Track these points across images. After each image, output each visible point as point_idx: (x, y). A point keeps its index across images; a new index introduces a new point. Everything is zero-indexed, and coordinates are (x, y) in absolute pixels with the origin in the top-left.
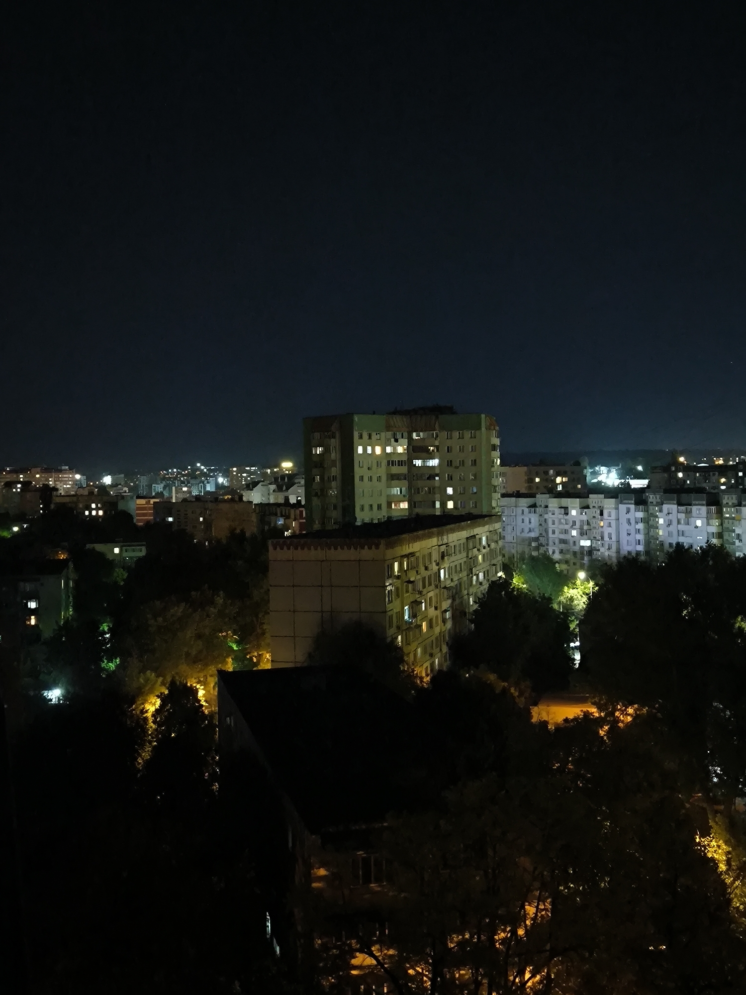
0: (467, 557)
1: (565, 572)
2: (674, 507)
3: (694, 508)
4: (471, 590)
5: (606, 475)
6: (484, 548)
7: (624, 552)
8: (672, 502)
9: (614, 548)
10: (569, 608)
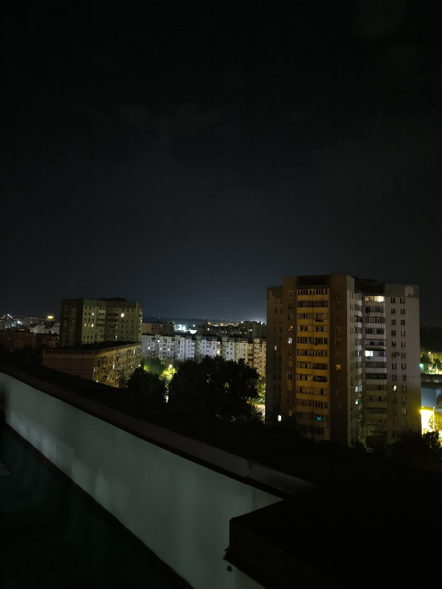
0: (127, 358)
1: (164, 365)
2: (206, 341)
3: (213, 342)
4: (128, 372)
5: (182, 328)
6: (134, 355)
7: (187, 358)
8: (205, 339)
9: (183, 356)
10: (165, 379)
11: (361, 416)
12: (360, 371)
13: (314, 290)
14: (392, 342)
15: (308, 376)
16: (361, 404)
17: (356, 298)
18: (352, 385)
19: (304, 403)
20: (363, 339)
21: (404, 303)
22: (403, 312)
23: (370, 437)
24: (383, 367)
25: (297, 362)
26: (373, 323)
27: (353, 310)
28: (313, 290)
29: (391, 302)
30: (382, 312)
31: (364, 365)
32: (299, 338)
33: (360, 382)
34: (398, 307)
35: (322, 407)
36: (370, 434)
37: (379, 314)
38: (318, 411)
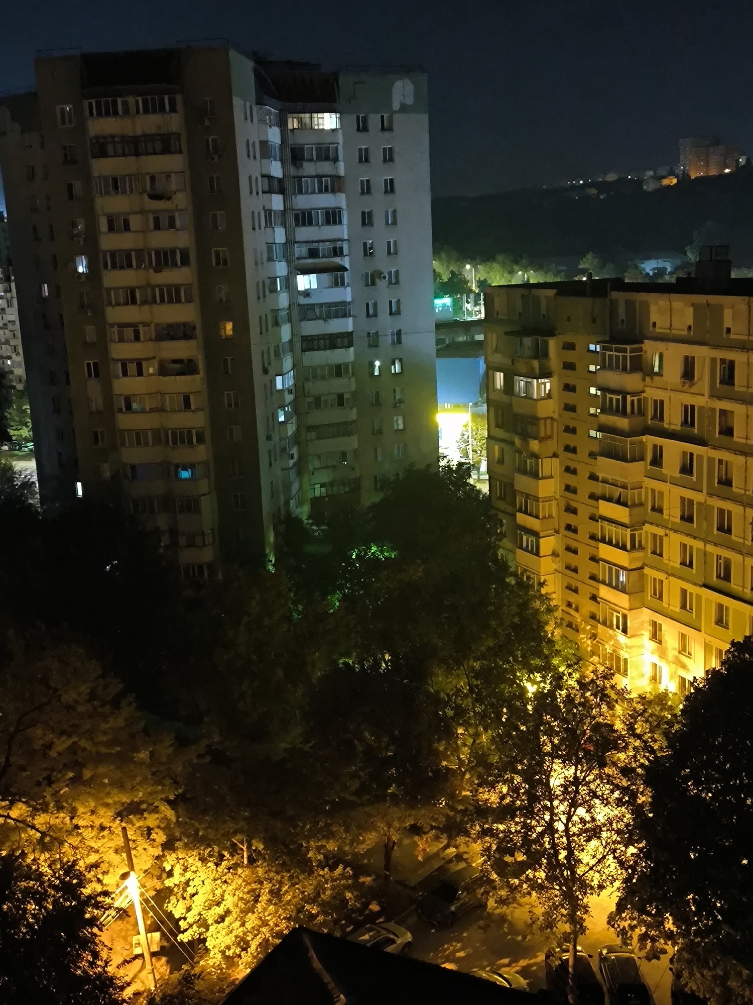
11: (295, 451)
12: (286, 333)
13: (137, 102)
14: (365, 244)
15: (144, 364)
16: (294, 420)
17: (262, 121)
18: (266, 371)
19: (139, 437)
20: (290, 242)
21: (390, 129)
22: (389, 157)
23: (321, 498)
24: (344, 316)
25: (107, 327)
26: (313, 193)
27: (255, 158)
28: (131, 100)
29: (358, 129)
30: (336, 160)
31: (295, 316)
32: (108, 254)
33: (288, 363)
34: (375, 142)
35: (190, 442)
36: (319, 491)
37: (325, 168)
38: (181, 454)
